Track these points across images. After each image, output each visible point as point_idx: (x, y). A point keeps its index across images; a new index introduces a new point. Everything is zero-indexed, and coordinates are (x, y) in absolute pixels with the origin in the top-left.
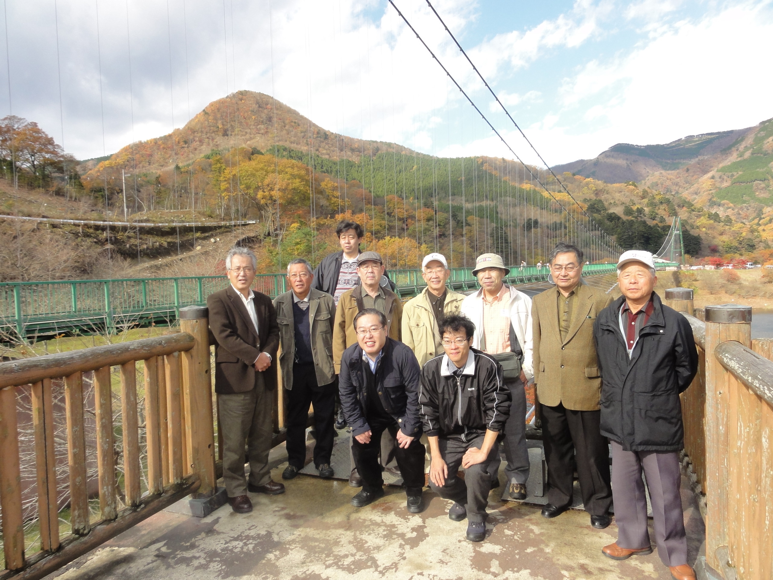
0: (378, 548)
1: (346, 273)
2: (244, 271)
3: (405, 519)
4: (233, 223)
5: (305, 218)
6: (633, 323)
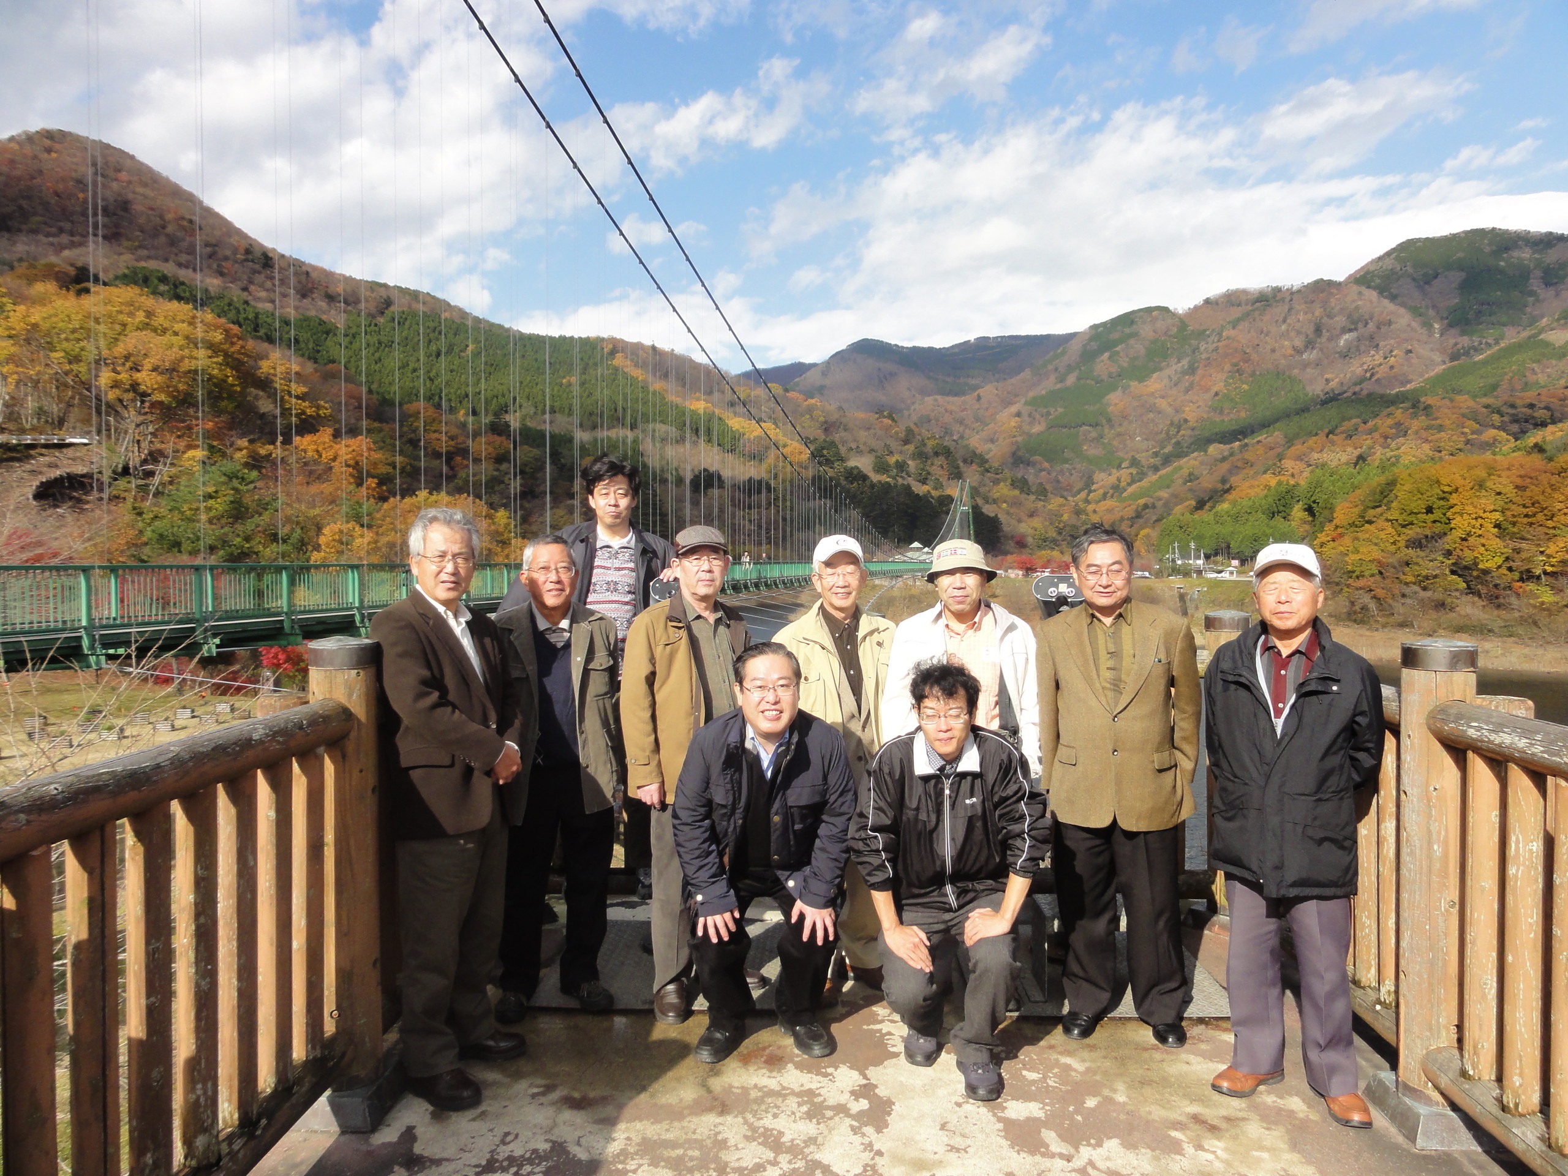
0: (812, 1141)
1: (608, 568)
2: (455, 563)
3: (826, 1075)
4: (28, 439)
5: (221, 440)
6: (1283, 672)
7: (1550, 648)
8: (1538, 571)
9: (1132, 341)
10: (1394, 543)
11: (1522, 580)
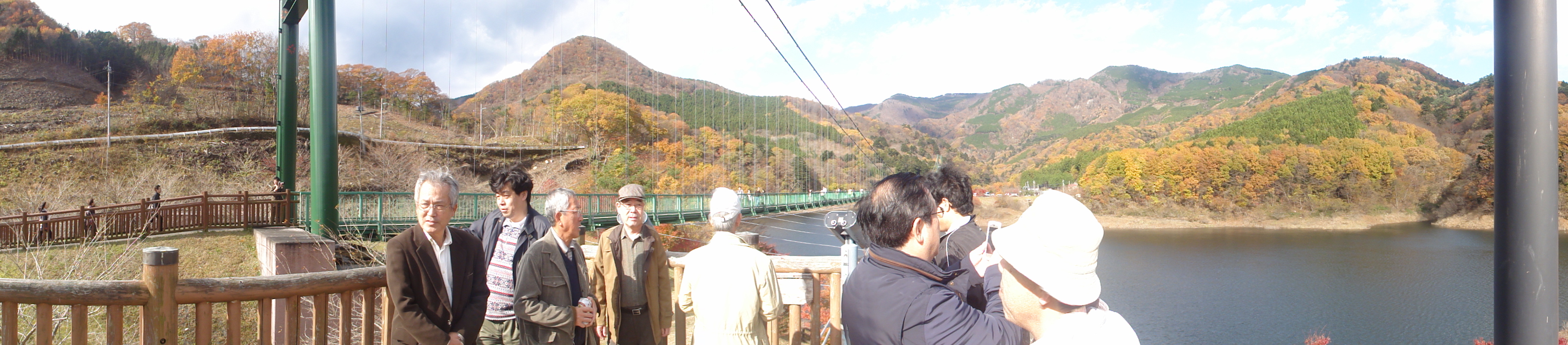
4: (565, 147)
5: (627, 144)
7: (1158, 219)
8: (1153, 191)
9: (1010, 97)
10: (1107, 181)
11: (1149, 195)
